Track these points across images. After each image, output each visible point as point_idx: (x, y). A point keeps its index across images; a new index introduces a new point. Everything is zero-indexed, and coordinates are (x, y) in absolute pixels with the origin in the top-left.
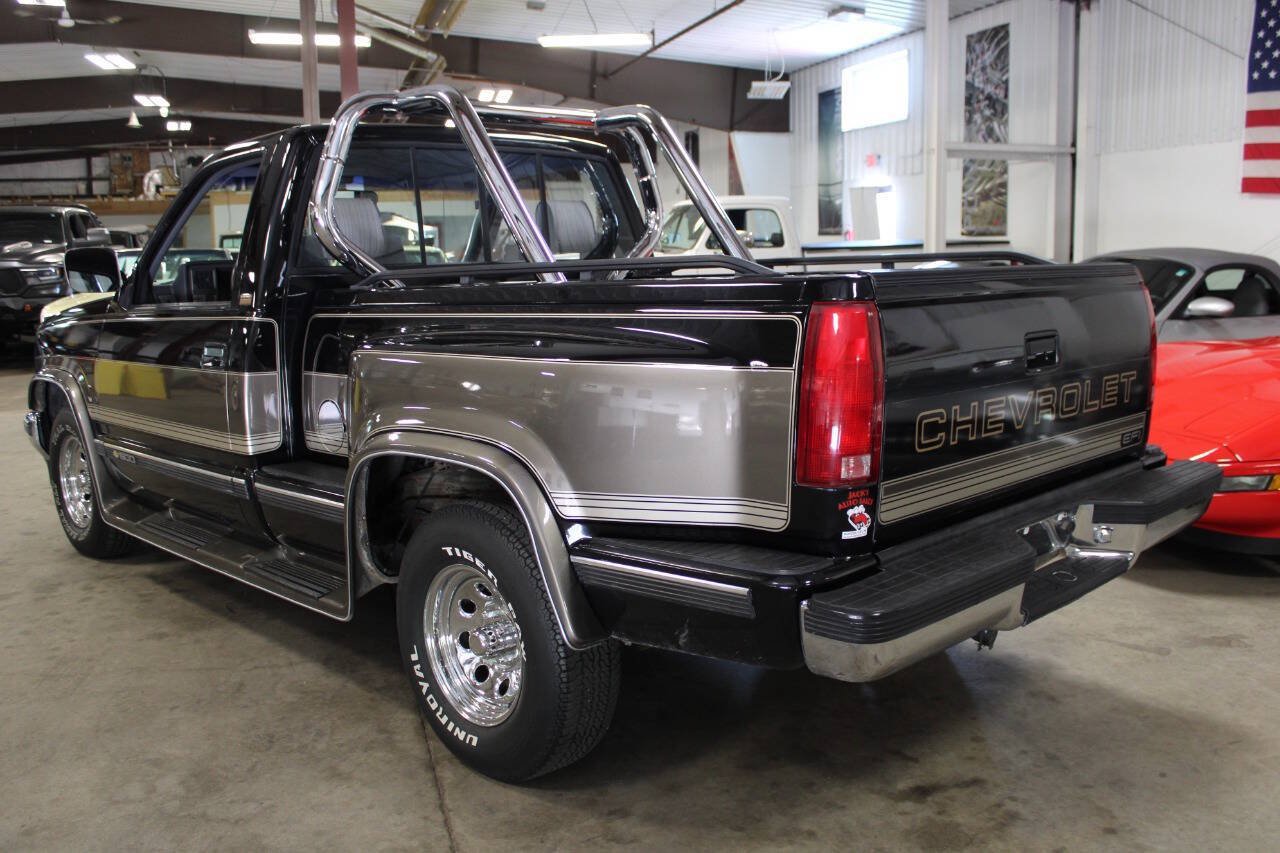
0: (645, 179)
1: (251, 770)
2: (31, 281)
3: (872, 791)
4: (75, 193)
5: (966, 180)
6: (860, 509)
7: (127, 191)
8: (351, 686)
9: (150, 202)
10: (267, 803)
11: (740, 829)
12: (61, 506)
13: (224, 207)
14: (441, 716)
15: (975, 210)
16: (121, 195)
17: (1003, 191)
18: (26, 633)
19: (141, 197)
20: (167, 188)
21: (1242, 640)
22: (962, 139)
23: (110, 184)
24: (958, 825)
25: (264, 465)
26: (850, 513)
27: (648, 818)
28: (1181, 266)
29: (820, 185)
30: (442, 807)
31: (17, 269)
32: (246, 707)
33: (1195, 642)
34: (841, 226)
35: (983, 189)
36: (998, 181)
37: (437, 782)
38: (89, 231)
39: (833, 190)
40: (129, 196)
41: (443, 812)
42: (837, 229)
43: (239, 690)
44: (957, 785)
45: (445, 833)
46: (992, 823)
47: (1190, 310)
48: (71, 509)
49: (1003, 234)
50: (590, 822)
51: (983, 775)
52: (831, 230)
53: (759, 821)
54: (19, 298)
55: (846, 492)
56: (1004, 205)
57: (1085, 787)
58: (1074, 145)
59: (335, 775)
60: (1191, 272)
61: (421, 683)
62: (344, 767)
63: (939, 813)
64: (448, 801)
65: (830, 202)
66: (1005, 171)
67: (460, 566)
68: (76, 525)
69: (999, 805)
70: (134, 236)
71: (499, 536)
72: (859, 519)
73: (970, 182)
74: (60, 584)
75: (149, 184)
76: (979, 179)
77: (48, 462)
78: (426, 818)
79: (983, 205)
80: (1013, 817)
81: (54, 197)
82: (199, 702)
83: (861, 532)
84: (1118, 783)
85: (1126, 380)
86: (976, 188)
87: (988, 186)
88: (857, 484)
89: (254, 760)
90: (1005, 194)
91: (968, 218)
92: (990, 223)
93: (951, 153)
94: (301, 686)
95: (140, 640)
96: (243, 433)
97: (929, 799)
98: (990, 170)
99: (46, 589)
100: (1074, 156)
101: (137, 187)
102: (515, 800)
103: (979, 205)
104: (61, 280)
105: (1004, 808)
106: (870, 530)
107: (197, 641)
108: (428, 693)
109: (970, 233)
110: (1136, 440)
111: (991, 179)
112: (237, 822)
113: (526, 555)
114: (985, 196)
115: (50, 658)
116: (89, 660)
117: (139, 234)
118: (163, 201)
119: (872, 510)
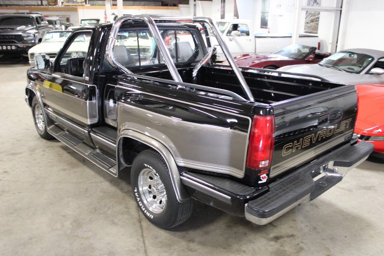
0: (208, 37)
1: (90, 220)
2: (25, 39)
3: (263, 237)
4: (37, 4)
5: (307, 15)
6: (265, 175)
7: (53, 4)
8: (118, 192)
9: (60, 8)
10: (94, 232)
11: (225, 248)
12: (36, 124)
13: (82, 10)
14: (143, 208)
15: (308, 25)
16: (51, 5)
17: (318, 20)
18: (27, 167)
19: (57, 6)
20: (65, 3)
21: (374, 188)
22: (306, 5)
23: (48, 1)
24: (286, 251)
25: (93, 128)
26: (261, 176)
27: (200, 243)
28: (370, 57)
29: (262, 13)
30: (142, 236)
31: (21, 35)
32: (88, 197)
33: (360, 188)
34: (267, 26)
35: (312, 19)
36: (317, 17)
37: (141, 227)
38: (42, 22)
39: (266, 15)
40: (54, 5)
41: (143, 237)
42: (266, 27)
43: (86, 191)
44: (287, 237)
45: (143, 245)
46: (295, 251)
47: (371, 72)
48: (39, 125)
49: (317, 33)
50: (184, 243)
51: (294, 234)
52: (264, 27)
53: (230, 246)
54: (22, 44)
55: (261, 171)
56: (318, 24)
57: (323, 239)
58: (341, 7)
59: (114, 223)
60: (373, 59)
61: (137, 198)
62: (116, 220)
63: (281, 246)
64: (144, 234)
65: (264, 18)
66: (319, 14)
67: (148, 169)
68: (40, 130)
69: (298, 244)
70: (55, 21)
71: (160, 164)
72: (264, 178)
73: (308, 16)
74: (36, 149)
75: (59, 2)
76: (311, 15)
77: (32, 110)
78: (138, 240)
79: (311, 24)
80: (302, 249)
81: (32, 5)
82: (75, 195)
83: (264, 181)
84: (332, 239)
85: (348, 122)
86: (309, 18)
87: (313, 18)
88: (264, 168)
89: (91, 217)
90: (318, 21)
91: (306, 27)
92: (313, 30)
93: (303, 9)
94: (104, 190)
95: (59, 171)
96: (87, 118)
97: (279, 241)
98: (314, 13)
99: (32, 150)
100: (341, 11)
101: (56, 2)
102: (163, 234)
103: (310, 24)
104: (34, 38)
105: (299, 245)
106: (267, 180)
107: (75, 172)
108: (139, 201)
109: (307, 32)
110: (349, 137)
111: (315, 16)
112: (86, 238)
113: (166, 168)
114: (312, 21)
115: (35, 176)
116: (45, 178)
117: (57, 20)
118: (64, 8)
119: (268, 175)
